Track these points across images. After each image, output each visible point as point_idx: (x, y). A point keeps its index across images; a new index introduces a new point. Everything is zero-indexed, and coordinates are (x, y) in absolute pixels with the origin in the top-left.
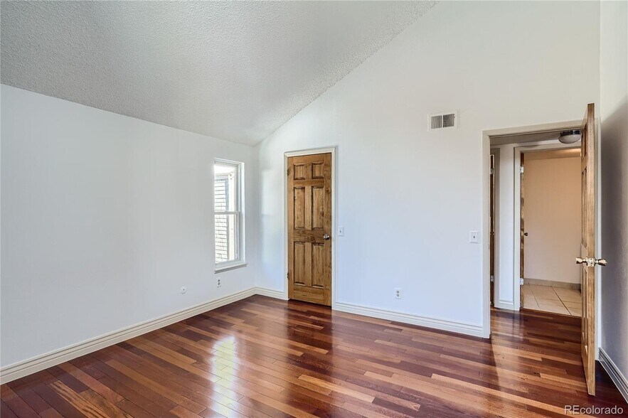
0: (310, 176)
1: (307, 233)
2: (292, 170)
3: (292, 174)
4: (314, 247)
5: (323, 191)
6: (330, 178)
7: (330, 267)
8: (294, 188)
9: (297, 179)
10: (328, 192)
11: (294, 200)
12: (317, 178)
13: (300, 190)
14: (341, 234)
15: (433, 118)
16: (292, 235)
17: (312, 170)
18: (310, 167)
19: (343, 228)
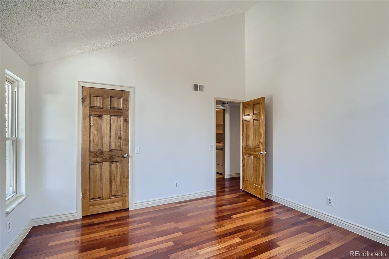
0: (109, 107)
1: (105, 154)
2: (88, 99)
3: (87, 102)
4: (112, 165)
5: (121, 120)
6: (128, 110)
7: (128, 178)
8: (90, 115)
9: (93, 107)
10: (126, 121)
11: (90, 126)
12: (115, 109)
13: (97, 118)
14: (138, 152)
15: (194, 85)
16: (88, 158)
17: (111, 102)
18: (109, 99)
19: (139, 148)
